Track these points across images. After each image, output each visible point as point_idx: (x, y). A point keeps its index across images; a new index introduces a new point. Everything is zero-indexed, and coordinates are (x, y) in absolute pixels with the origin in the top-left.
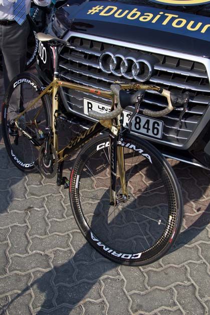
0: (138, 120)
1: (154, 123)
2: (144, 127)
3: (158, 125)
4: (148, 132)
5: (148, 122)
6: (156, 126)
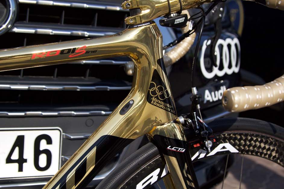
1: (39, 141)
2: (9, 160)
3: (50, 141)
4: (21, 170)
5: (20, 142)
6: (43, 145)
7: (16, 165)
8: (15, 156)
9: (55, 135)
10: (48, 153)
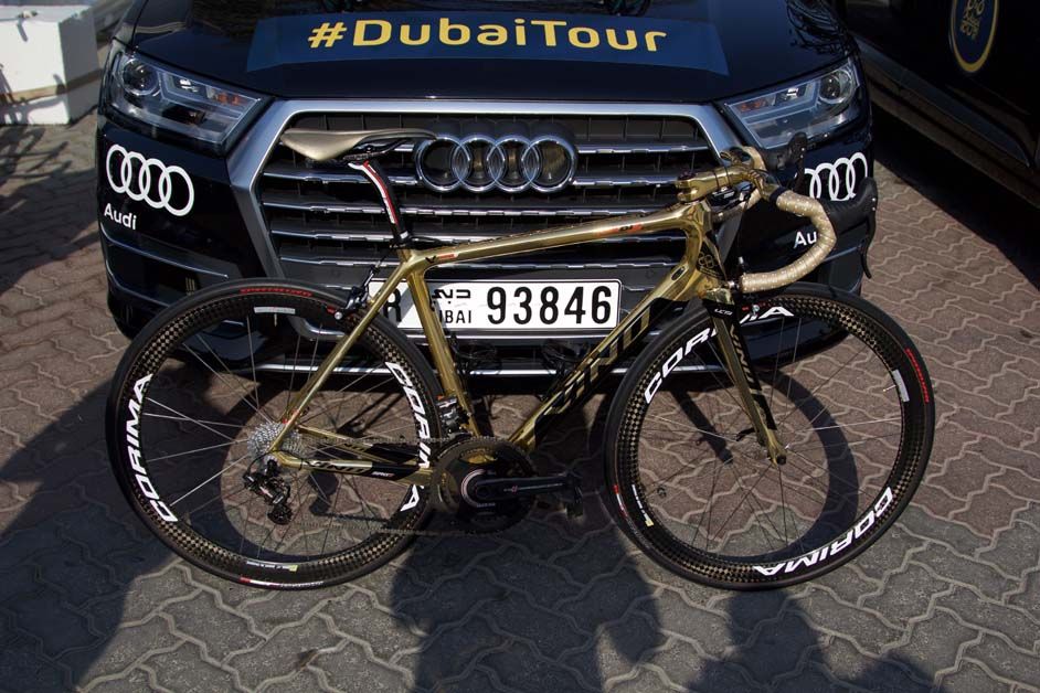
0: (550, 297)
1: (596, 293)
2: (568, 311)
3: (608, 293)
4: (579, 321)
5: (578, 294)
6: (602, 297)
7: (575, 316)
8: (574, 307)
9: (614, 287)
10: (606, 305)
